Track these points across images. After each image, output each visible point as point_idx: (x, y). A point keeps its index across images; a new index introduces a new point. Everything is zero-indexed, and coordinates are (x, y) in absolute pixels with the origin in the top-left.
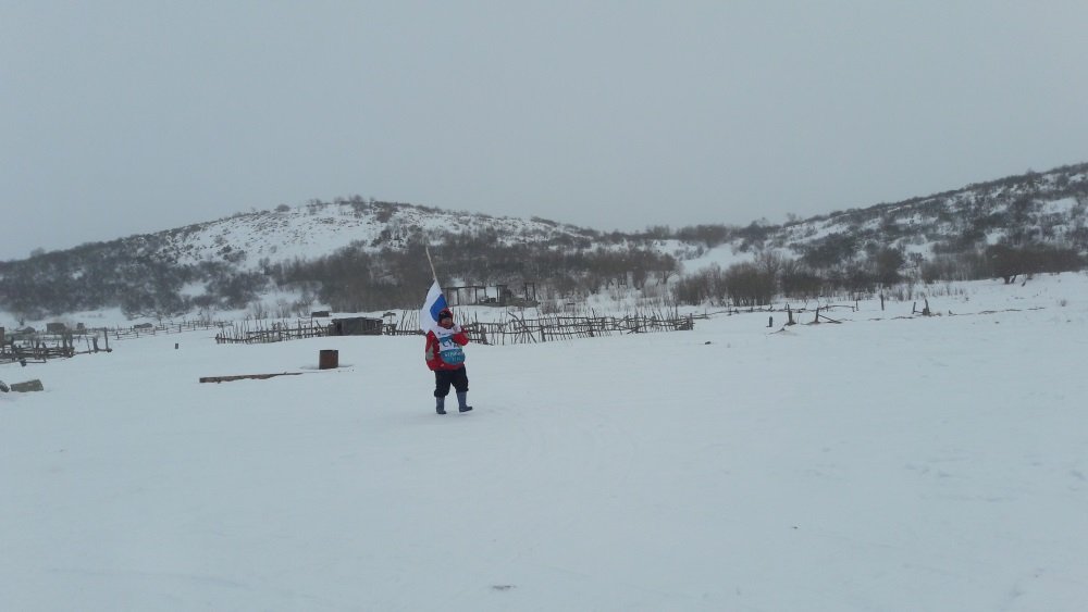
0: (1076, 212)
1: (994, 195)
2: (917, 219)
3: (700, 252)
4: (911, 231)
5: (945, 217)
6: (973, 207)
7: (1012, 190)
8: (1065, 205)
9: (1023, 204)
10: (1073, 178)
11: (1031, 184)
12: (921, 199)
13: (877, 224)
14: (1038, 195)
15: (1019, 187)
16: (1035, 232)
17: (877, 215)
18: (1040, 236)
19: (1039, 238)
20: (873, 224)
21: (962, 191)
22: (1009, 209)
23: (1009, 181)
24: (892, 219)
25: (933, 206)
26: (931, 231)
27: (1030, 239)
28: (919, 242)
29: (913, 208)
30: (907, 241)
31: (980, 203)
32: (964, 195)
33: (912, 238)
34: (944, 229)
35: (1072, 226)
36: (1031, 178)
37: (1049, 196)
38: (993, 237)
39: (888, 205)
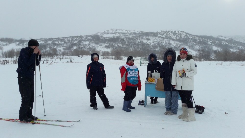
0: (89, 44)
1: (74, 39)
2: (59, 42)
3: (7, 45)
4: (58, 45)
5: (65, 42)
6: (71, 41)
7: (78, 38)
8: (87, 43)
9: (80, 41)
10: (88, 38)
11: (81, 38)
12: (60, 38)
13: (51, 42)
14: (82, 40)
15: (79, 38)
16: (82, 47)
17: (50, 40)
18: (83, 48)
19: (83, 49)
20: (50, 42)
21: (68, 37)
22: (78, 42)
23: (77, 37)
24: (54, 42)
25: (63, 40)
26: (62, 45)
27: (81, 48)
28: (60, 47)
29: (58, 40)
30: (58, 47)
31: (72, 40)
32: (69, 38)
33: (59, 46)
34: (65, 45)
35: (88, 47)
36: (81, 37)
37: (84, 41)
38: (75, 48)
39: (53, 38)
